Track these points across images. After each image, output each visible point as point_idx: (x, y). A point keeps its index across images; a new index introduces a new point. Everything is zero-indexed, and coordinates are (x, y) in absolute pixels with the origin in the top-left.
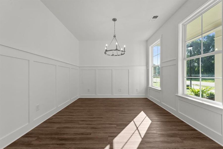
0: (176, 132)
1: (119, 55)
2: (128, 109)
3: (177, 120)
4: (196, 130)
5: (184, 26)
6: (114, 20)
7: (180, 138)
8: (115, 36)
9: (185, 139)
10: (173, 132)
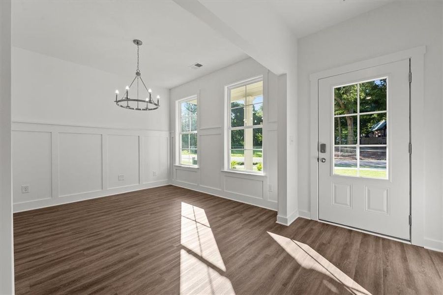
0: (232, 210)
1: (140, 109)
2: (160, 205)
3: (223, 201)
4: (244, 204)
5: (229, 90)
6: (137, 42)
7: (238, 213)
8: (138, 74)
9: (242, 212)
10: (230, 211)
